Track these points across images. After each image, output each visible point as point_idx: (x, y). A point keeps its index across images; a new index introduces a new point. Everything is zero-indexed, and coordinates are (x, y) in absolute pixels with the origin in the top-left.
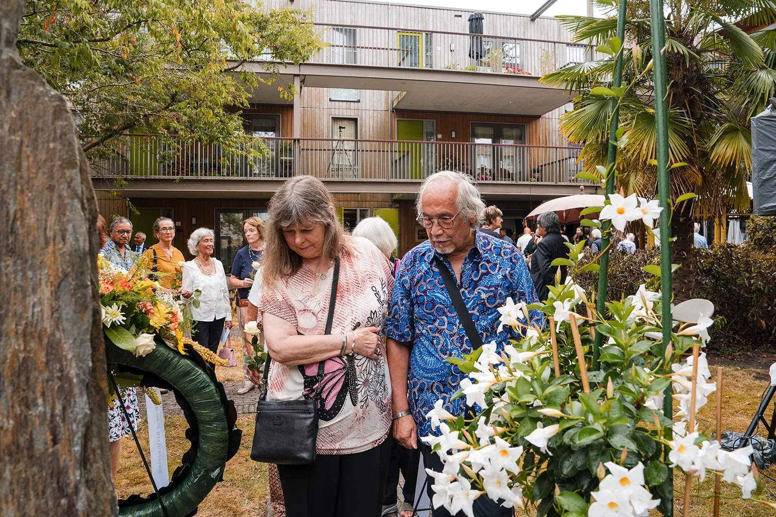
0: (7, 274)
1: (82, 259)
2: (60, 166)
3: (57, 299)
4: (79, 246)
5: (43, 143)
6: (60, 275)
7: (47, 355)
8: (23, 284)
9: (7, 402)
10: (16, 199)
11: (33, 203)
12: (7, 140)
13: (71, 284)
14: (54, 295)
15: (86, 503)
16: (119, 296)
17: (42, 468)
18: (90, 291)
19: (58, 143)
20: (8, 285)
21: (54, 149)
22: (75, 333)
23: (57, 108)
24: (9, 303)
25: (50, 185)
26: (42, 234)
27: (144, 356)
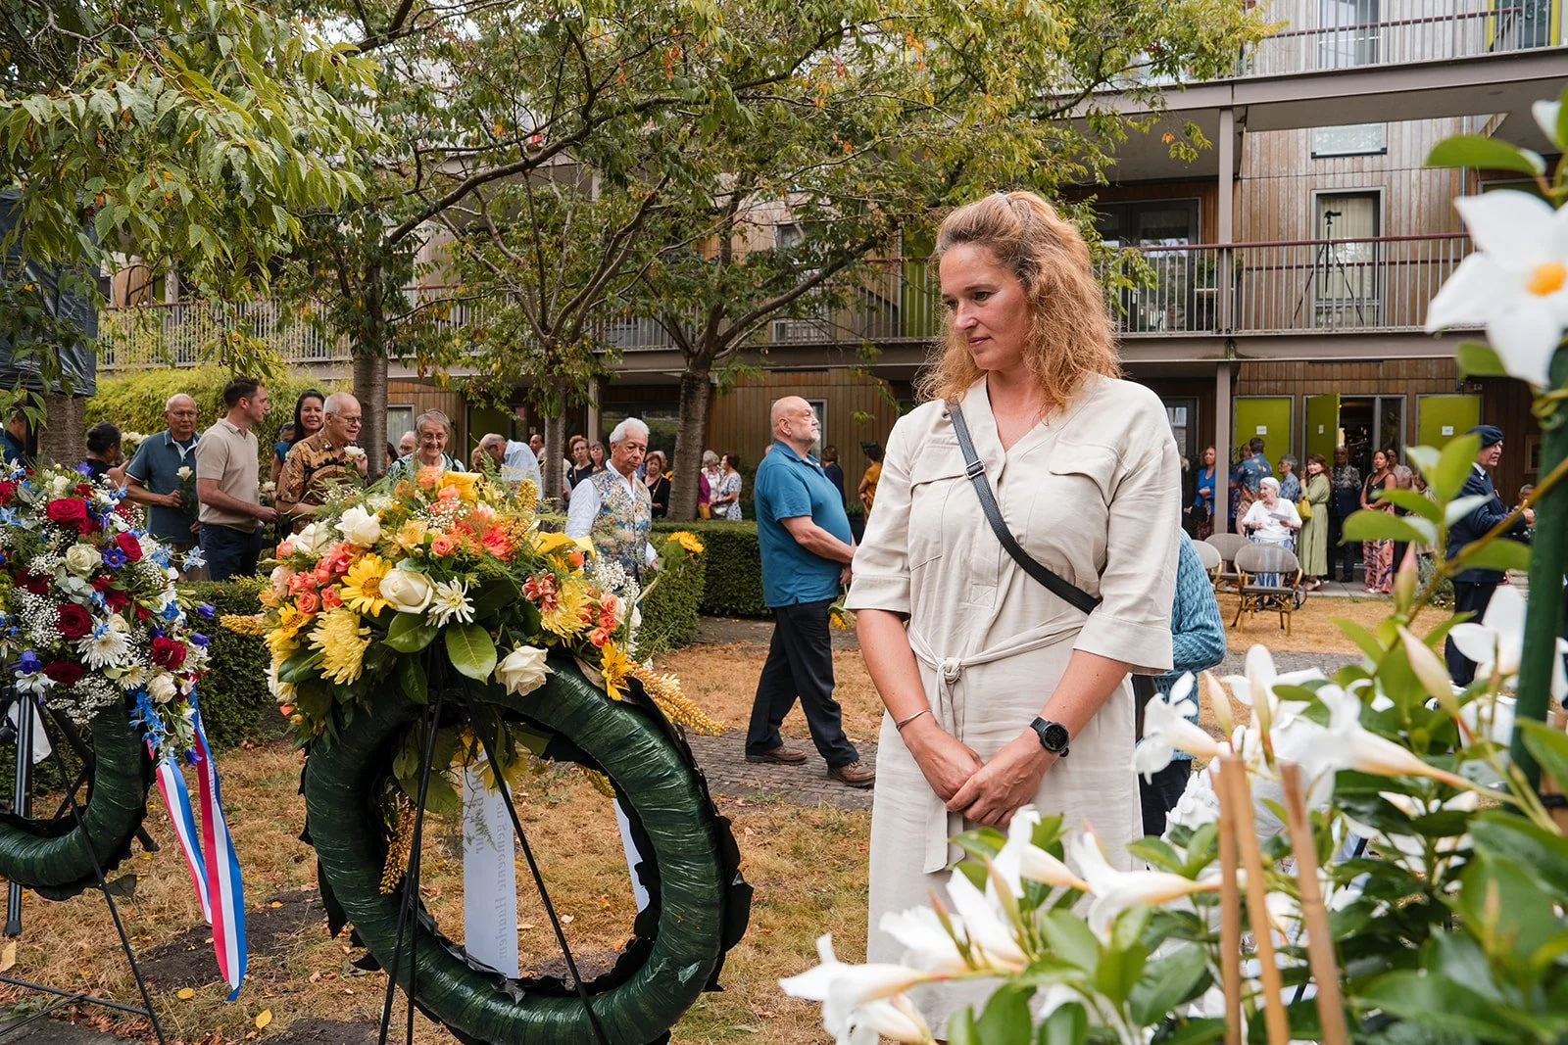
16: (468, 562)
27: (524, 694)
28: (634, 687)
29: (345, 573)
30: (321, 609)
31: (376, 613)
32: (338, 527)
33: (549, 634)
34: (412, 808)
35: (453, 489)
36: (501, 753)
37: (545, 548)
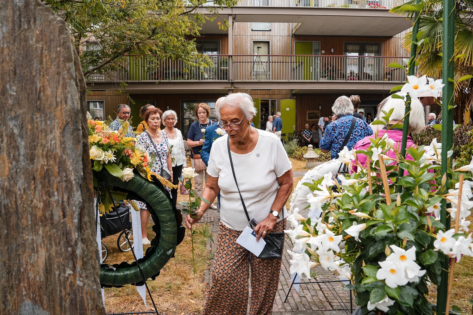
0: (37, 123)
1: (77, 114)
2: (63, 60)
3: (63, 137)
4: (74, 106)
5: (54, 48)
6: (65, 123)
7: (59, 168)
8: (45, 128)
9: (39, 193)
10: (40, 80)
11: (49, 83)
12: (35, 47)
13: (70, 128)
14: (61, 134)
15: (81, 251)
16: (112, 146)
17: (58, 230)
18: (81, 132)
19: (62, 48)
20: (37, 129)
21: (60, 51)
22: (74, 156)
23: (61, 28)
24: (38, 138)
25: (58, 72)
26: (54, 100)
27: (127, 181)
33: (132, 164)
35: (99, 126)
37: (127, 141)
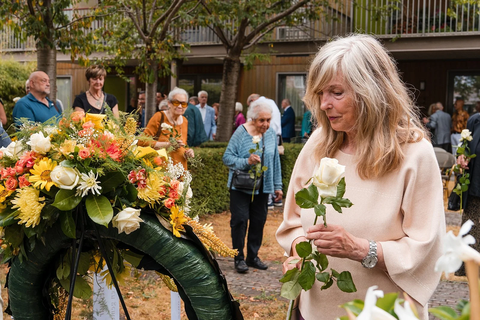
27: (128, 233)
28: (188, 230)
29: (32, 168)
30: (18, 187)
31: (48, 189)
32: (28, 143)
33: (142, 201)
34: (66, 296)
35: (90, 123)
36: (115, 265)
37: (141, 155)
